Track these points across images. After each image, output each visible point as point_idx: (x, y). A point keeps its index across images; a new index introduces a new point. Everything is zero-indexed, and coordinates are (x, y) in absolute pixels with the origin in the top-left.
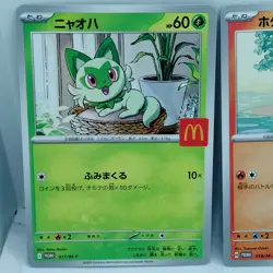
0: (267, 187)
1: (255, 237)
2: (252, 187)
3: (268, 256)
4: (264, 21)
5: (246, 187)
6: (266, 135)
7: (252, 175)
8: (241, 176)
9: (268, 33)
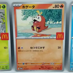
0: (26, 51)
1: (23, 64)
4: (24, 7)
5: (20, 51)
6: (25, 37)
7: (22, 48)
8: (19, 48)
9: (25, 10)
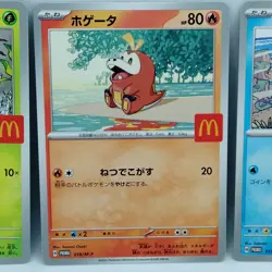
2: (69, 185)
3: (86, 254)
